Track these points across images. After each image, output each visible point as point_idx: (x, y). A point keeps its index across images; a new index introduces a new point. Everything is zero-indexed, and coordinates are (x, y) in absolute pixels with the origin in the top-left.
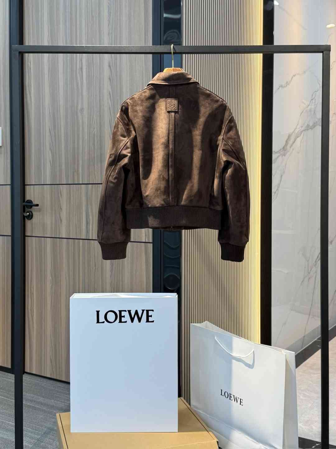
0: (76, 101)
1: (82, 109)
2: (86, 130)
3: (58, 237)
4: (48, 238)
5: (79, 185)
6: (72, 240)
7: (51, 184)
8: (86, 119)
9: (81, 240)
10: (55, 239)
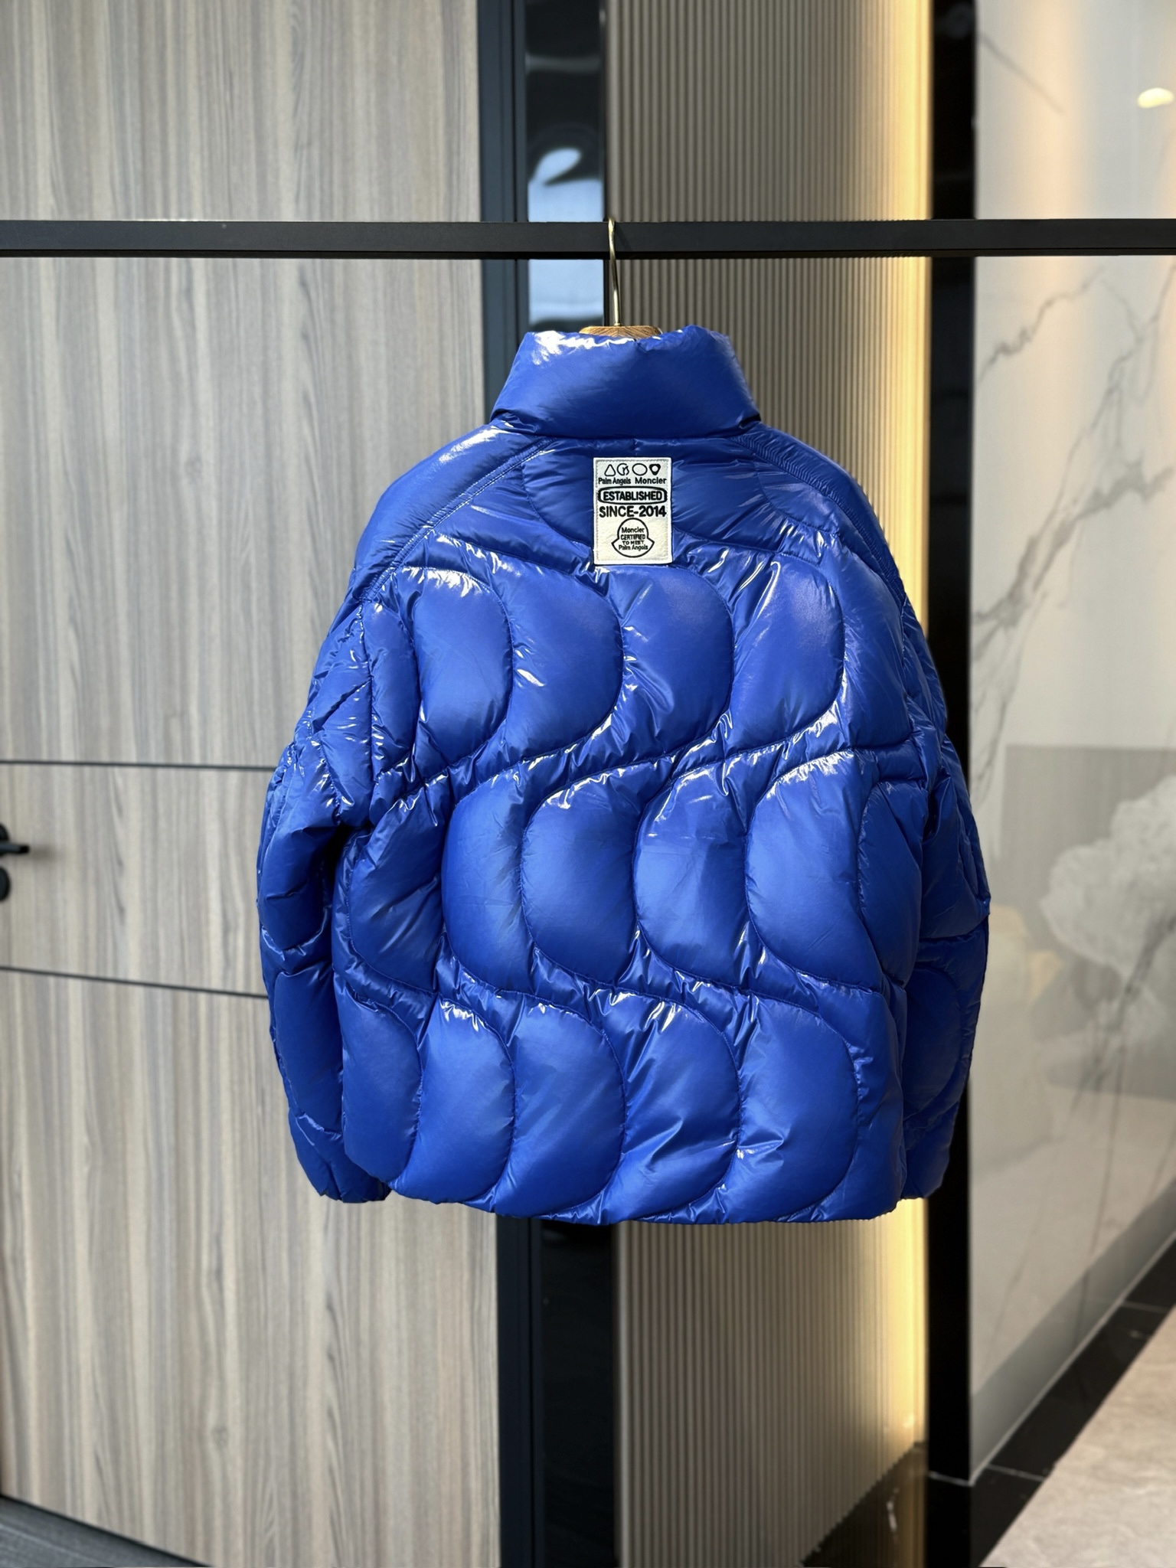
0: (168, 429)
1: (195, 462)
2: (213, 548)
3: (110, 975)
4: (71, 982)
5: (192, 772)
6: (168, 992)
7: (79, 759)
8: (214, 504)
9: (202, 997)
10: (100, 984)
